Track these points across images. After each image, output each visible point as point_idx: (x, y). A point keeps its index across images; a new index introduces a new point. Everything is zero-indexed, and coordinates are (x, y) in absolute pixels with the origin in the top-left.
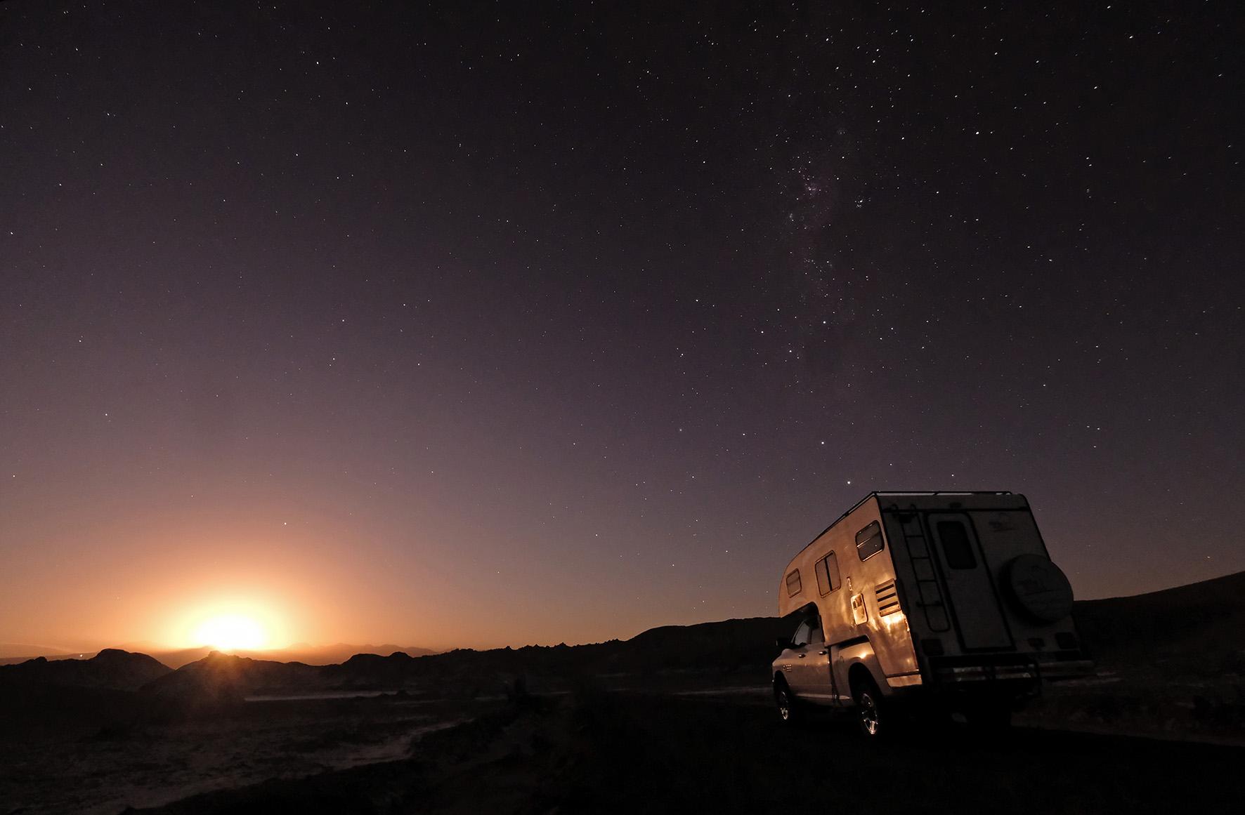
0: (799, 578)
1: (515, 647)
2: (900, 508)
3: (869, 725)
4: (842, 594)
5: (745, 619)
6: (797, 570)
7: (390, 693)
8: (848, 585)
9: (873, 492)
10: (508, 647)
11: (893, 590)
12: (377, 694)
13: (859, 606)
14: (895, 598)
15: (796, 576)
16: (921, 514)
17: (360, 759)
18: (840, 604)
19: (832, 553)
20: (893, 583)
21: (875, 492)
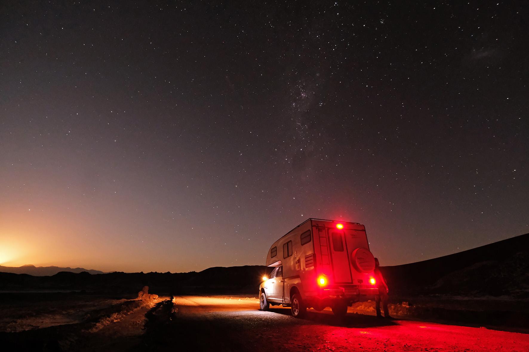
0: (276, 251)
1: (145, 272)
2: (319, 226)
3: (295, 311)
4: (292, 258)
5: (252, 266)
6: (276, 247)
7: (77, 291)
8: (295, 254)
9: (310, 218)
10: (142, 272)
11: (312, 258)
12: (68, 291)
13: (298, 263)
14: (312, 261)
15: (275, 249)
16: (326, 229)
17: (55, 323)
18: (291, 262)
19: (291, 241)
20: (312, 255)
21: (311, 219)
